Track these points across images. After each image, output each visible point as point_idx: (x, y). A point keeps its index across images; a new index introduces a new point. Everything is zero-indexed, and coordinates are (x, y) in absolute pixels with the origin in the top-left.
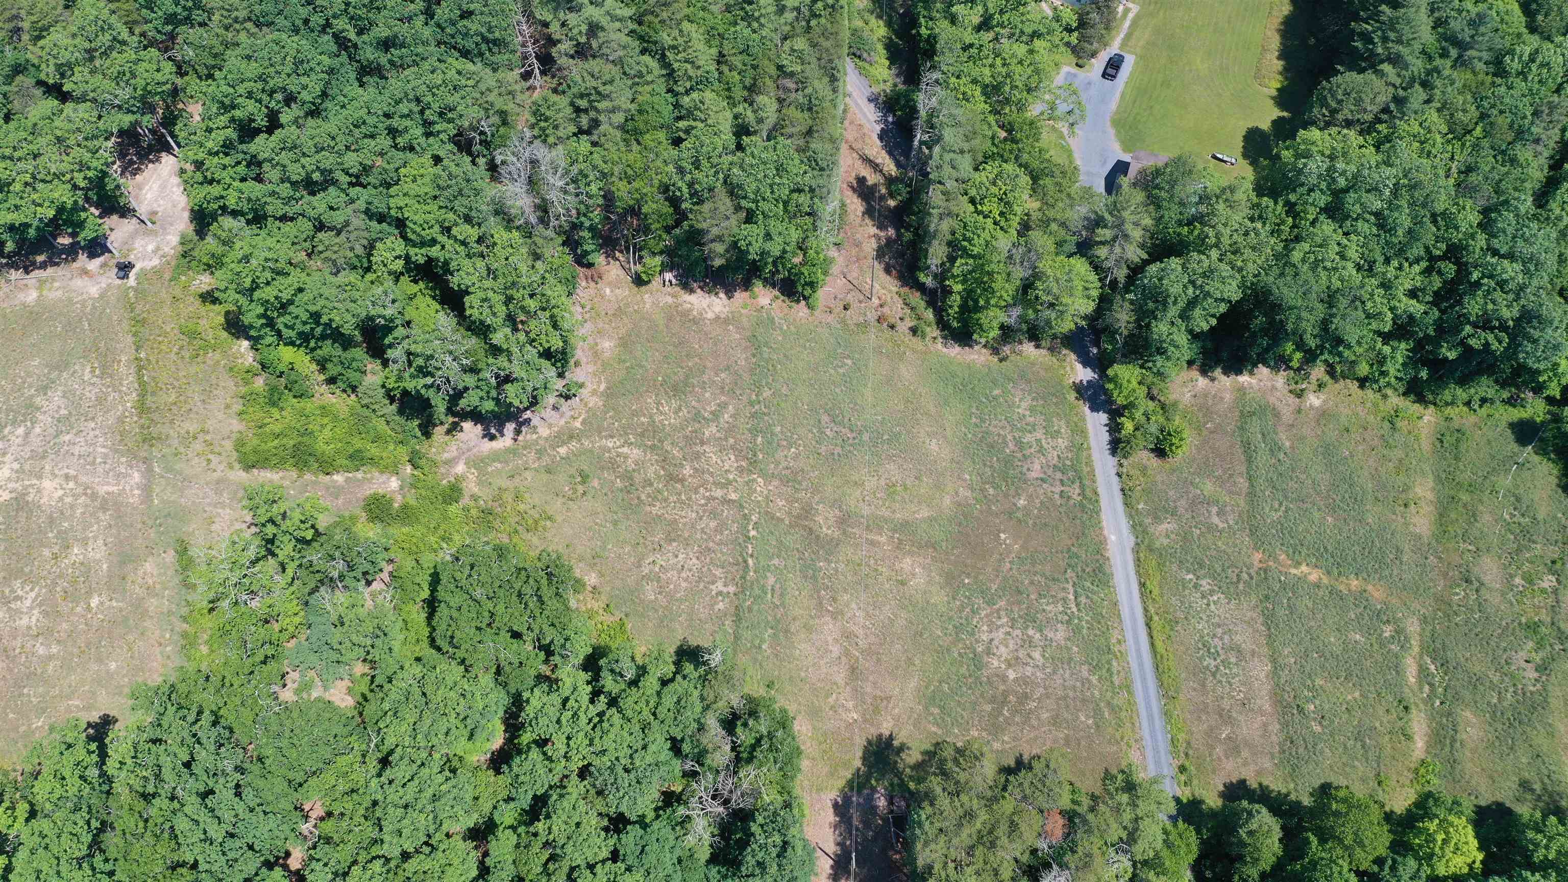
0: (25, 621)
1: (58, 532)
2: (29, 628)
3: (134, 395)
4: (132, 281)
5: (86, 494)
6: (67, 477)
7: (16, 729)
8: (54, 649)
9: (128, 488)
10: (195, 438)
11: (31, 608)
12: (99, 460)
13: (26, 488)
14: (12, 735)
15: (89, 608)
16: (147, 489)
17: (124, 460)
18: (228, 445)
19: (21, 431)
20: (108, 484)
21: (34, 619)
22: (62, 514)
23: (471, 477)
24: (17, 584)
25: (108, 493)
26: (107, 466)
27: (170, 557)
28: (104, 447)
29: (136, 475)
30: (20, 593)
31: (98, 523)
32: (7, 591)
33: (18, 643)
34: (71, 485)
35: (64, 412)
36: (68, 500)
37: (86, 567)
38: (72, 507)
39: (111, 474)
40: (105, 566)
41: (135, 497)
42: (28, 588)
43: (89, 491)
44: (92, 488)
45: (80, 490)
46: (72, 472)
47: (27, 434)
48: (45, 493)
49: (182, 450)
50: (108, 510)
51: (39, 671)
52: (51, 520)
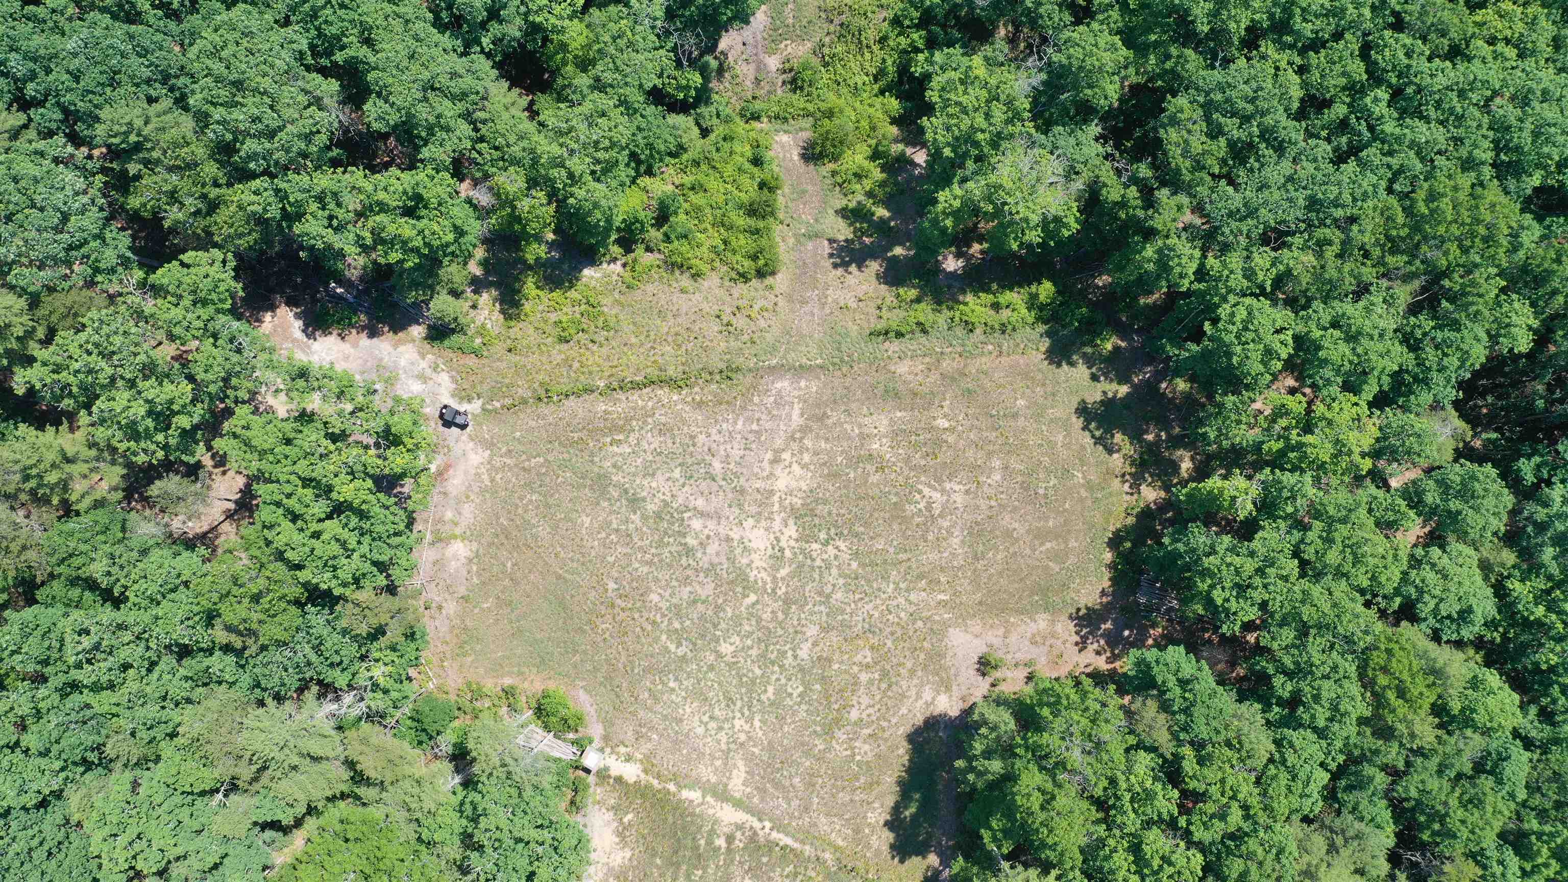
0: (959, 499)
1: (847, 466)
2: (967, 492)
3: (659, 392)
4: (473, 408)
5: (801, 439)
6: (776, 461)
7: (1082, 500)
8: (996, 463)
9: (796, 393)
10: (729, 324)
11: (943, 491)
12: (755, 427)
13: (783, 508)
14: (1089, 503)
15: (952, 430)
16: (800, 371)
17: (756, 399)
18: (741, 289)
19: (696, 524)
20: (789, 416)
21: (957, 488)
22: (825, 464)
23: (789, 49)
24: (910, 509)
25: (802, 415)
26: (764, 417)
27: (893, 346)
28: (735, 423)
29: (779, 385)
30: (921, 506)
31: (841, 424)
32: (918, 520)
33: (983, 504)
34: (786, 456)
35: (677, 473)
36: (806, 458)
37: (896, 434)
38: (816, 453)
39: (775, 412)
40: (899, 414)
41: (811, 386)
42: (918, 497)
43: (798, 435)
44: (794, 433)
45: (795, 446)
46: (769, 455)
47: (702, 514)
48: (794, 484)
49: (746, 337)
50: (825, 413)
51: (1019, 479)
52: (834, 476)
